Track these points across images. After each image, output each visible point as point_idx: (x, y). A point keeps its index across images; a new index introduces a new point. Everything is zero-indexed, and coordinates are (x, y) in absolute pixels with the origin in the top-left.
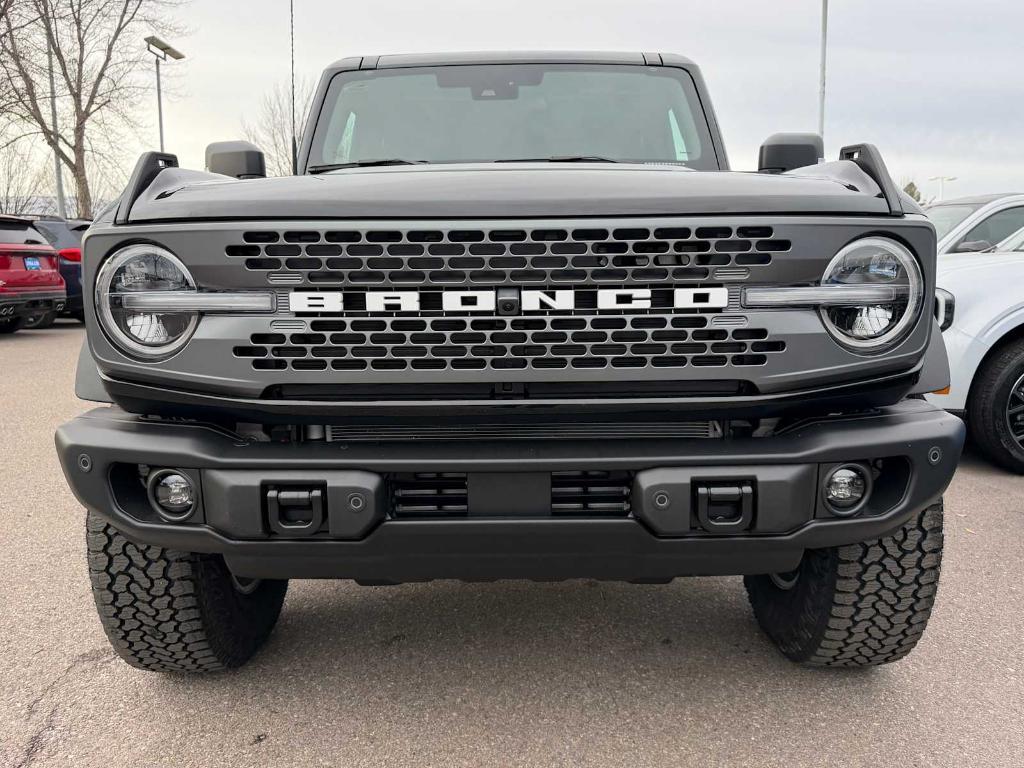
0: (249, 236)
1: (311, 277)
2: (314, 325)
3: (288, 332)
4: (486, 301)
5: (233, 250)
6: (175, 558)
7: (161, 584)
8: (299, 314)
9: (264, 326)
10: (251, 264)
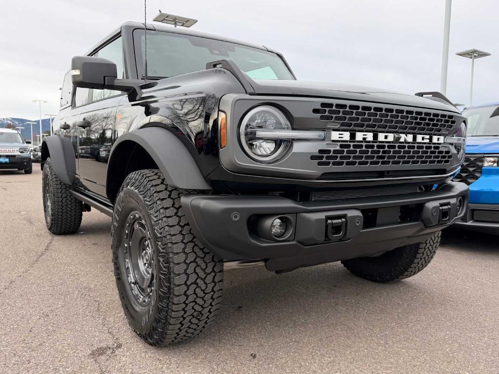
0: (323, 105)
1: (342, 125)
2: (341, 146)
3: (332, 149)
4: (391, 137)
5: (316, 111)
6: (218, 270)
7: (211, 286)
8: (333, 141)
9: (323, 146)
10: (322, 117)
